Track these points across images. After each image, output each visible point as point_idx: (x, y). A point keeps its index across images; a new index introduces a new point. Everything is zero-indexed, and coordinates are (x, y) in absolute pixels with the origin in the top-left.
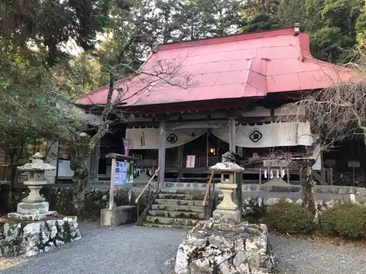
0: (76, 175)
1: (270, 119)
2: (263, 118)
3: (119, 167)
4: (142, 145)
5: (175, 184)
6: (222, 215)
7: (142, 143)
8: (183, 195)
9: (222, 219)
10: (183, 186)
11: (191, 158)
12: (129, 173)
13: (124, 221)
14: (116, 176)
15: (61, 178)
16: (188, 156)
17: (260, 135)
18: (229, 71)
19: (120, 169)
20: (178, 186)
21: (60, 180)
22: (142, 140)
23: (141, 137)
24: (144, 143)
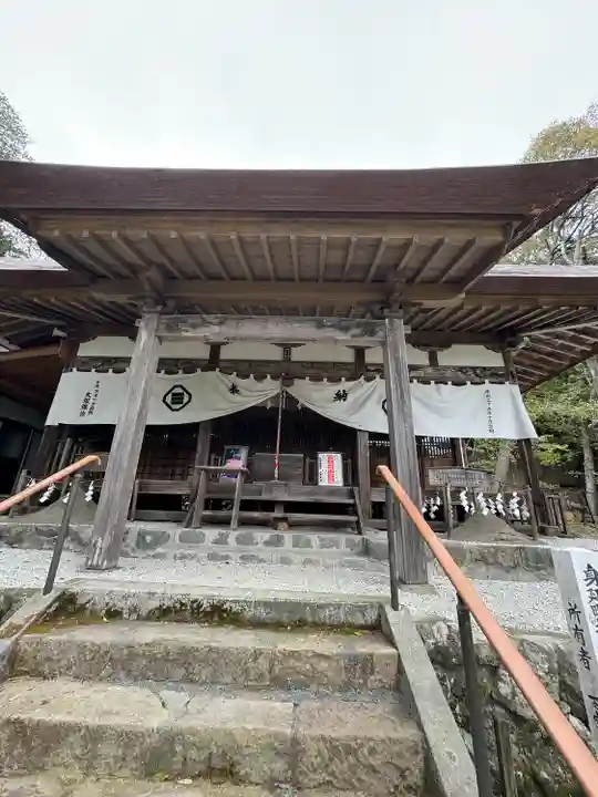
1: (429, 372)
2: (414, 368)
5: (177, 534)
22: (86, 401)
23: (88, 394)
24: (92, 408)
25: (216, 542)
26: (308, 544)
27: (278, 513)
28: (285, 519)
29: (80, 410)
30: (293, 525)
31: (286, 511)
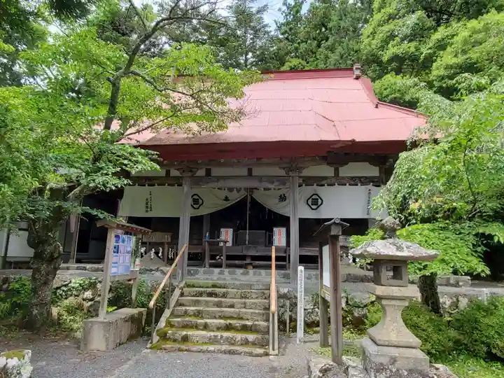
0: (38, 256)
1: (333, 180)
2: (325, 178)
3: (120, 244)
4: (147, 211)
5: (201, 270)
6: (394, 360)
7: (147, 207)
8: (225, 290)
9: (394, 370)
10: (213, 273)
11: (227, 232)
12: (135, 253)
13: (124, 339)
14: (115, 259)
15: (12, 260)
16: (222, 230)
17: (320, 201)
18: (282, 111)
19: (121, 249)
20: (205, 273)
21: (10, 263)
22: (147, 204)
23: (147, 200)
24: (151, 208)
25: (220, 274)
26: (260, 274)
27: (248, 261)
28: (251, 264)
29: (145, 209)
30: (255, 267)
31: (252, 260)
